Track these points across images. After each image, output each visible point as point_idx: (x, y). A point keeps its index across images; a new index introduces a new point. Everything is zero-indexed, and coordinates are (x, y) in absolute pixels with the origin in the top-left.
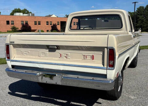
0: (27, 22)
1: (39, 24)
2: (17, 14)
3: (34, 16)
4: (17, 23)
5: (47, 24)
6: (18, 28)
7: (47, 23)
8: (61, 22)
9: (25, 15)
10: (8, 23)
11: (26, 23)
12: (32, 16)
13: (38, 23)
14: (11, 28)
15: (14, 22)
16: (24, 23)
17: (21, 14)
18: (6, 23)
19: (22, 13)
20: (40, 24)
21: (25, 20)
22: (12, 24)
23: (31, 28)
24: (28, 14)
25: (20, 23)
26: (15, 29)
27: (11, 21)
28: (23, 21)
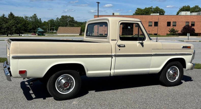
2: (183, 13)
4: (181, 24)
6: (178, 31)
9: (194, 14)
10: (169, 24)
11: (192, 24)
14: (169, 30)
16: (190, 25)
17: (188, 13)
18: (166, 24)
19: (190, 12)
21: (190, 20)
22: (173, 26)
23: (195, 31)
24: (199, 12)
25: (184, 25)
26: (173, 32)
27: (173, 22)
28: (189, 22)
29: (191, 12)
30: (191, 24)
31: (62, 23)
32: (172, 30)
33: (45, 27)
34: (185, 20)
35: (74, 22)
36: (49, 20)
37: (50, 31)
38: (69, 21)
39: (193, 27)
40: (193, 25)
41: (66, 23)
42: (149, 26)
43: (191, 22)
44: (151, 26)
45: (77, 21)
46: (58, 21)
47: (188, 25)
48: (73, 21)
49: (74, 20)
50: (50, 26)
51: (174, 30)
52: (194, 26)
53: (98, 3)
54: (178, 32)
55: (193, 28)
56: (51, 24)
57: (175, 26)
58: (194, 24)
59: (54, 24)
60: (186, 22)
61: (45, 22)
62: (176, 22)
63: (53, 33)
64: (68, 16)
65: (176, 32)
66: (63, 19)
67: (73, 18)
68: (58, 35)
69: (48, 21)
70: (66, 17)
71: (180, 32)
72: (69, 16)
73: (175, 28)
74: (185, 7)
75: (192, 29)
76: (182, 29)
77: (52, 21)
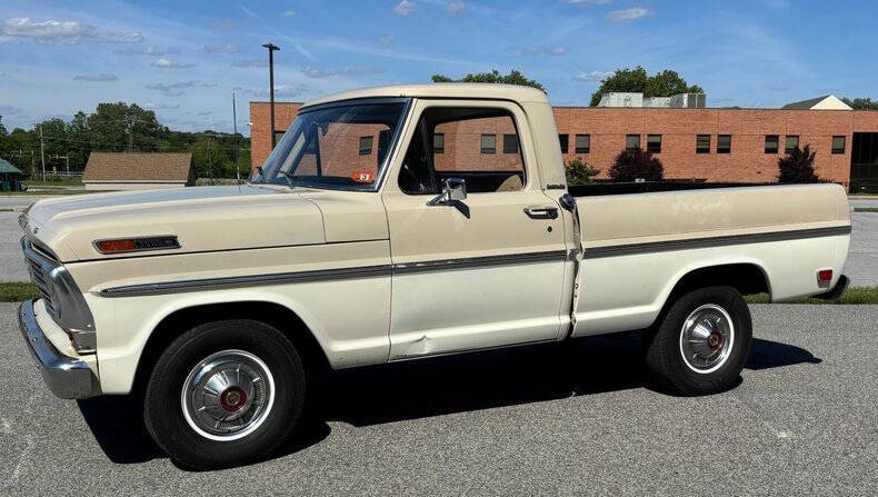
0: (656, 140)
1: (724, 149)
2: (616, 100)
3: (702, 105)
4: (607, 143)
5: (768, 151)
6: (597, 172)
7: (772, 145)
8: (857, 136)
9: (659, 102)
11: (650, 144)
12: (691, 105)
13: (719, 144)
15: (593, 140)
16: (644, 146)
17: (636, 99)
19: (641, 95)
20: (727, 151)
21: (645, 128)
22: (579, 150)
23: (662, 170)
24: (676, 97)
25: (620, 145)
26: (580, 177)
27: (577, 135)
28: (639, 135)
29: (646, 96)
30: (646, 142)
31: (99, 135)
32: (573, 166)
33: (20, 154)
34: (622, 126)
35: (154, 134)
36: (38, 126)
37: (45, 174)
38: (134, 130)
39: (655, 156)
40: (655, 147)
41: (120, 136)
42: (484, 151)
43: (649, 135)
44: (492, 151)
45: (167, 128)
46: (81, 127)
47: (637, 149)
48: (152, 126)
49: (156, 125)
50: (46, 152)
51: (581, 167)
52: (658, 151)
53: (272, 48)
54: (598, 177)
55: (656, 160)
56: (51, 141)
57: (586, 150)
58: (659, 144)
59: (63, 143)
60: (628, 135)
61: (18, 131)
62: (589, 135)
63: (58, 180)
64: (129, 105)
65: (592, 178)
66: (107, 118)
67: (150, 116)
68: (88, 187)
69: (33, 128)
70: (120, 110)
71: (604, 176)
72: (134, 105)
73: (588, 161)
74: (625, 73)
75: (651, 163)
76: (614, 163)
77: (53, 128)
